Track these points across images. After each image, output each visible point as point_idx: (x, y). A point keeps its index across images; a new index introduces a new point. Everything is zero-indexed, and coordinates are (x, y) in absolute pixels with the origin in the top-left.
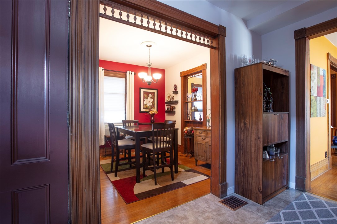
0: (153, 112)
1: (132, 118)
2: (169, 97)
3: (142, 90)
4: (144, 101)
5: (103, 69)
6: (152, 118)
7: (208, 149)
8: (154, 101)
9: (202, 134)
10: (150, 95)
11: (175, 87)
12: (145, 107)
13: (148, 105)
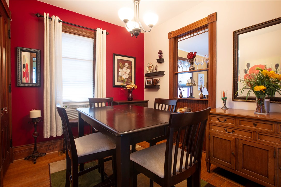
0: (132, 86)
1: (103, 95)
2: (150, 67)
3: (117, 58)
4: (118, 71)
5: (61, 20)
6: (130, 95)
7: (240, 151)
8: (131, 72)
9: (226, 123)
10: (126, 64)
11: (160, 53)
12: (120, 80)
13: (124, 77)
